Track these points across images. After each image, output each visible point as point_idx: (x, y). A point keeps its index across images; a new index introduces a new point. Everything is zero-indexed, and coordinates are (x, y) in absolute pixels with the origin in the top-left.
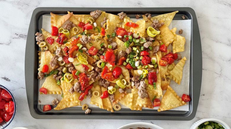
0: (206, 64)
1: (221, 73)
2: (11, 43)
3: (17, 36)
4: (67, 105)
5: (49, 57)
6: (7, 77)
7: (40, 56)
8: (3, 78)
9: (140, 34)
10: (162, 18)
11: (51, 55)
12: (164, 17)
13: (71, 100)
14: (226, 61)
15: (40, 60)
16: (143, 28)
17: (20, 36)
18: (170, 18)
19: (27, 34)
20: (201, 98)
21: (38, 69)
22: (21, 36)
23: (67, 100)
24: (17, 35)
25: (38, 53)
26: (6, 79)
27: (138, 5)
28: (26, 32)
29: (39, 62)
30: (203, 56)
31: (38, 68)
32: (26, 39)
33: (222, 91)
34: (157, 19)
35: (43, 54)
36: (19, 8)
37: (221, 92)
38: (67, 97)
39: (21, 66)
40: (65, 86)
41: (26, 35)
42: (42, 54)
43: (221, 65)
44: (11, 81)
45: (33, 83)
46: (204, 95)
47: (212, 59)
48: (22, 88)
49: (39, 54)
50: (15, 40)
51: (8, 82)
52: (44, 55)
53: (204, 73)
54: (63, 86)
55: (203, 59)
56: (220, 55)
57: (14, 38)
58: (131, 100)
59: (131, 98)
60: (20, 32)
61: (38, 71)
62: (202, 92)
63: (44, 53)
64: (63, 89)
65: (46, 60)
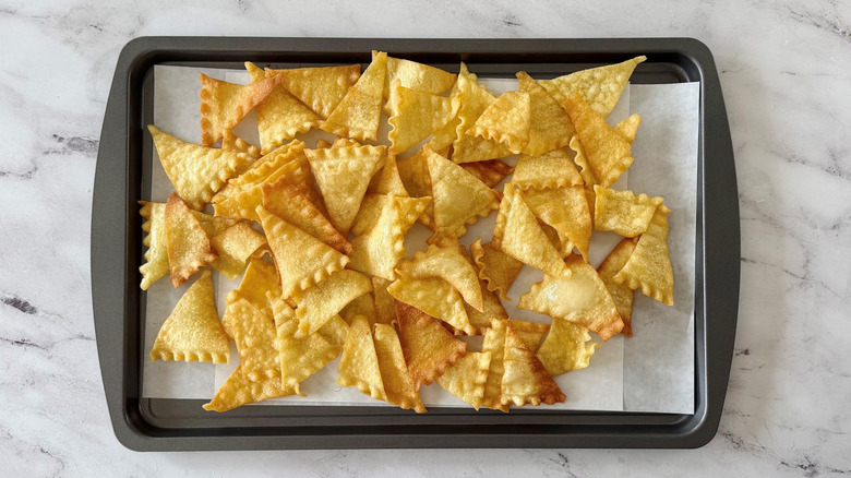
0: (754, 240)
1: (808, 272)
2: (36, 169)
3: (60, 146)
4: (253, 392)
5: (181, 224)
6: (23, 298)
7: (147, 218)
8: (8, 302)
9: (512, 142)
10: (586, 82)
11: (190, 216)
12: (593, 78)
13: (270, 373)
14: (823, 228)
15: (147, 234)
16: (522, 121)
17: (70, 145)
18: (616, 82)
19: (97, 137)
20: (738, 362)
21: (142, 269)
22: (76, 144)
23: (253, 377)
24: (61, 139)
25: (141, 206)
26: (19, 305)
27: (506, 26)
28: (94, 131)
29: (145, 241)
30: (744, 211)
31: (141, 265)
32: (96, 153)
33: (810, 338)
34: (568, 86)
35: (157, 212)
36: (67, 41)
37: (805, 341)
38: (252, 365)
39: (79, 254)
40: (245, 324)
41: (92, 139)
42: (153, 211)
43: (804, 243)
44: (40, 314)
45: (122, 317)
46: (746, 352)
47: (772, 221)
48: (82, 337)
49: (143, 212)
50: (52, 159)
51: (27, 316)
52: (162, 215)
53: (747, 272)
54: (237, 325)
55: (742, 223)
56: (802, 208)
57: (47, 153)
58: (482, 378)
59: (483, 371)
60: (71, 130)
61: (139, 277)
62: (740, 342)
63: (162, 207)
64: (236, 336)
65: (169, 234)
